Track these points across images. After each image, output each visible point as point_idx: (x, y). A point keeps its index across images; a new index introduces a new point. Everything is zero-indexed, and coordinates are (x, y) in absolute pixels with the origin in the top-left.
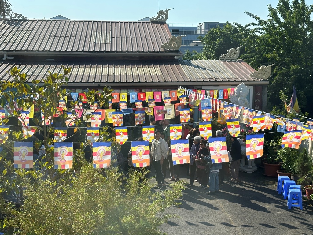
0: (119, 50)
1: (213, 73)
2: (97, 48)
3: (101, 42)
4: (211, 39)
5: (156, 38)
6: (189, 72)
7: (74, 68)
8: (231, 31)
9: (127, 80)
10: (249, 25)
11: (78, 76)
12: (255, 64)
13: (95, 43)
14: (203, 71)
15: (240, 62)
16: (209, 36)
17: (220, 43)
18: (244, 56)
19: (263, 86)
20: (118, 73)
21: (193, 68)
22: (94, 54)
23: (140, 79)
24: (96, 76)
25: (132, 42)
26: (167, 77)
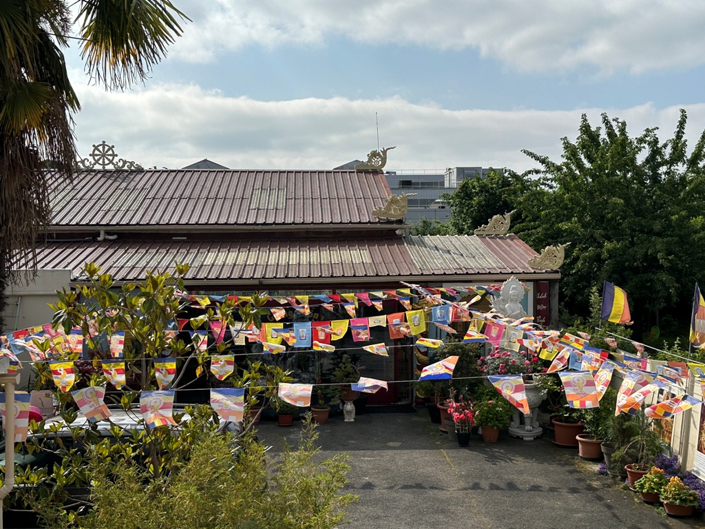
0: (299, 220)
1: (462, 259)
3: (268, 207)
4: (463, 198)
5: (364, 199)
6: (421, 257)
7: (220, 253)
8: (498, 182)
9: (310, 274)
10: (530, 172)
11: (225, 267)
14: (447, 256)
15: (511, 238)
16: (460, 192)
18: (520, 227)
19: (552, 282)
24: (258, 267)
25: (321, 206)
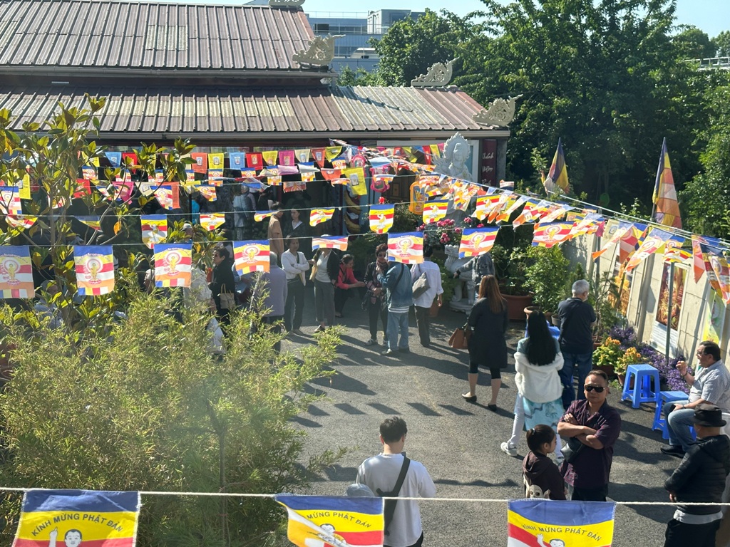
0: (206, 64)
1: (399, 113)
2: (158, 60)
3: (167, 47)
4: (394, 45)
5: (282, 41)
6: (351, 111)
7: (112, 102)
8: (435, 27)
9: (223, 127)
10: (472, 15)
11: (119, 118)
12: (482, 96)
13: (156, 50)
14: (379, 109)
15: (454, 91)
16: (390, 38)
17: (413, 51)
18: (462, 79)
19: (499, 140)
20: (205, 113)
21: (358, 104)
22: (154, 72)
23: (251, 126)
24: (159, 118)
25: (231, 48)
26: (306, 120)
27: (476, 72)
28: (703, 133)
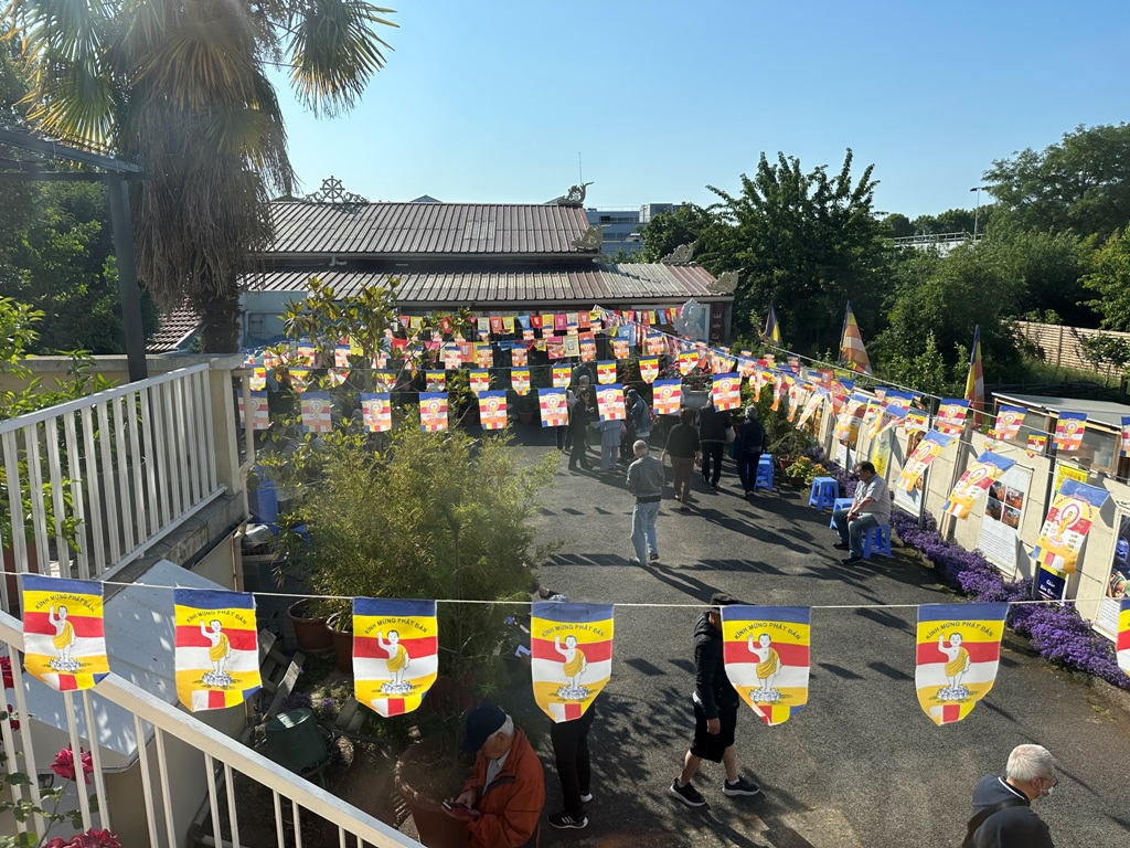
0: (507, 249)
1: (650, 284)
2: (473, 246)
3: (479, 236)
5: (565, 231)
9: (516, 297)
10: (713, 207)
13: (471, 240)
15: (693, 265)
17: (668, 237)
19: (726, 304)
22: (469, 256)
23: (537, 295)
24: (471, 290)
25: (527, 237)
26: (578, 290)
27: (715, 251)
28: (890, 297)
